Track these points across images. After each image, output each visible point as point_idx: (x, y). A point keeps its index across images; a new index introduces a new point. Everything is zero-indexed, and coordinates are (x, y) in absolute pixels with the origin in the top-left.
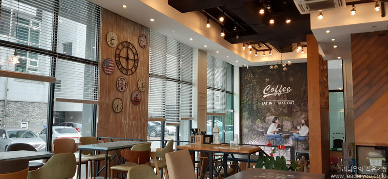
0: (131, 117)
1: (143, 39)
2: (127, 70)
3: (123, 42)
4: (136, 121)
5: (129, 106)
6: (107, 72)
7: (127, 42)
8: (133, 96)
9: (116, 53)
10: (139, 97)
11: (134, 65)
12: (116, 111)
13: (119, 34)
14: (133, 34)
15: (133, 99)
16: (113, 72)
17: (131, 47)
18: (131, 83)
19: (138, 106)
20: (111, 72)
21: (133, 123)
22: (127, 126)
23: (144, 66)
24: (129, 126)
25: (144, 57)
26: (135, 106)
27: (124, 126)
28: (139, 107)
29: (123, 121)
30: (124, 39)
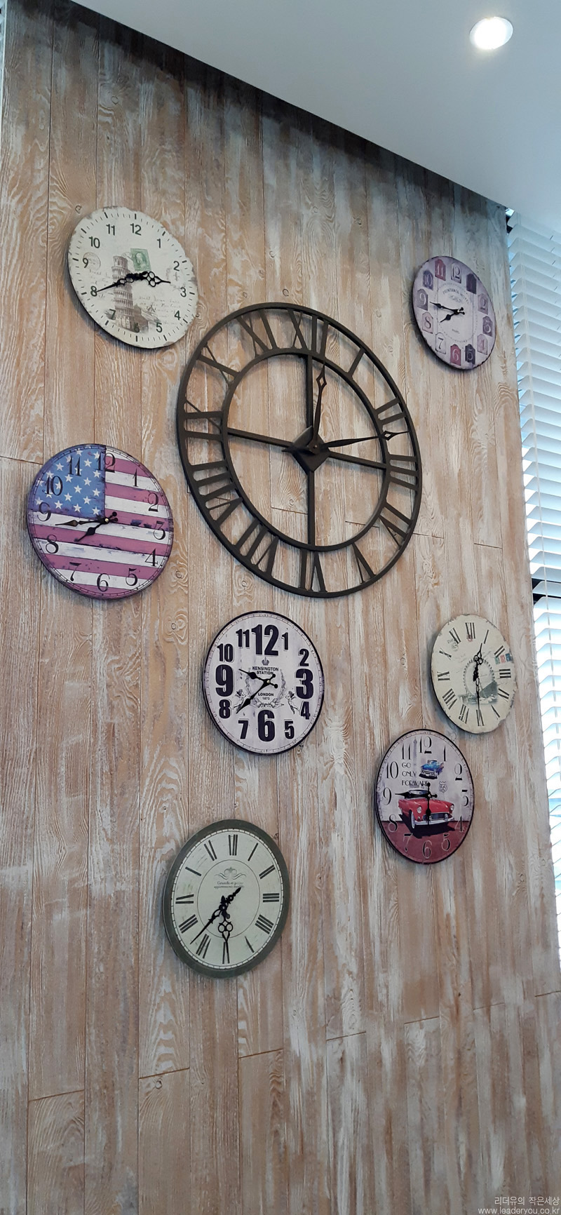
0: (392, 985)
1: (446, 293)
2: (310, 550)
3: (261, 310)
4: (443, 1022)
5: (363, 886)
6: (86, 579)
7: (293, 312)
8: (394, 786)
9: (182, 399)
10: (450, 790)
11: (383, 504)
12: (213, 959)
13: (215, 243)
14: (350, 256)
15: (391, 811)
16: (156, 576)
17: (340, 353)
18: (359, 668)
19: (446, 871)
20: (132, 571)
21: (418, 1037)
22: (353, 1089)
23: (476, 515)
24: (370, 1085)
25: (468, 442)
26: (420, 876)
27: (311, 1098)
28: (463, 881)
29: (299, 1041)
30: (264, 286)
